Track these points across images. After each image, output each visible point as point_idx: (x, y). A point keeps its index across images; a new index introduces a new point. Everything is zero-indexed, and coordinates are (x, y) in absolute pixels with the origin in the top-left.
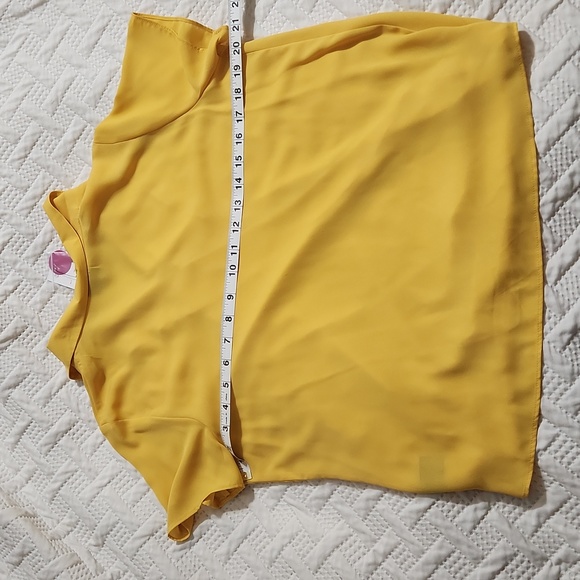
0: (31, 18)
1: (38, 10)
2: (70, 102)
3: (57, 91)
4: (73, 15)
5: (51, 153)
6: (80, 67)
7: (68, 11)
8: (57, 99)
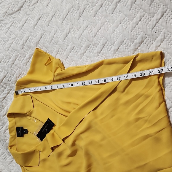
0: (15, 15)
1: (18, 12)
2: (28, 45)
3: (23, 41)
4: (29, 14)
5: (21, 62)
6: (31, 32)
7: (28, 13)
8: (24, 44)
